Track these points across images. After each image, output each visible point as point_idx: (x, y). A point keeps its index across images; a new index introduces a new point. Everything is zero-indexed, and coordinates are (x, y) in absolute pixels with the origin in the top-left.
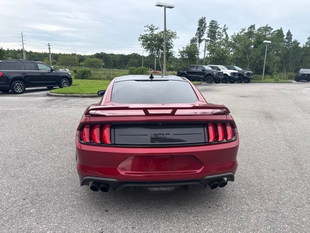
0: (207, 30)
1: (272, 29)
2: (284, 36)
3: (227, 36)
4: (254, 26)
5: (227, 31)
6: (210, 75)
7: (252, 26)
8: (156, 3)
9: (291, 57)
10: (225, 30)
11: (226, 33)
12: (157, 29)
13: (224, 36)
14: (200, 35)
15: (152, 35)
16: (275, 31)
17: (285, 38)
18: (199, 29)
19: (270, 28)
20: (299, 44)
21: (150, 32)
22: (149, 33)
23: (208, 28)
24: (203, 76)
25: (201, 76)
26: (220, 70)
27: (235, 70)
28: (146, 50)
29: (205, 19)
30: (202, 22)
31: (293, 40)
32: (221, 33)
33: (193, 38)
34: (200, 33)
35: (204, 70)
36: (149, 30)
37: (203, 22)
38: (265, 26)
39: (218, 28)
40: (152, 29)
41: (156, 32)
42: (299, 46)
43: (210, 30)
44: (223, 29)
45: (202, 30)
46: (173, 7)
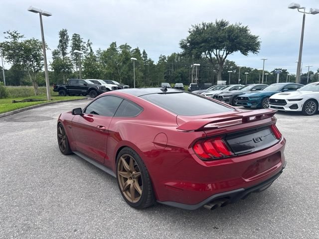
0: (70, 43)
1: (131, 48)
2: (141, 55)
3: (91, 50)
4: (115, 43)
5: (91, 45)
6: (93, 89)
7: (113, 43)
8: (28, 8)
9: (149, 73)
10: (89, 45)
11: (91, 48)
12: (22, 37)
13: (89, 51)
14: (63, 48)
15: (15, 43)
16: (133, 50)
17: (142, 56)
18: (61, 41)
19: (129, 46)
20: (153, 62)
21: (13, 39)
22: (10, 40)
23: (71, 41)
24: (85, 91)
25: (83, 91)
26: (101, 84)
27: (114, 84)
28: (8, 60)
29: (66, 31)
30: (63, 34)
31: (148, 59)
32: (85, 47)
33: (55, 50)
34: (62, 46)
35: (86, 84)
36: (11, 37)
37: (65, 35)
38: (124, 44)
39: (82, 42)
40: (15, 37)
41: (20, 41)
42: (154, 63)
43: (73, 44)
44: (87, 43)
45: (65, 43)
46: (50, 15)
